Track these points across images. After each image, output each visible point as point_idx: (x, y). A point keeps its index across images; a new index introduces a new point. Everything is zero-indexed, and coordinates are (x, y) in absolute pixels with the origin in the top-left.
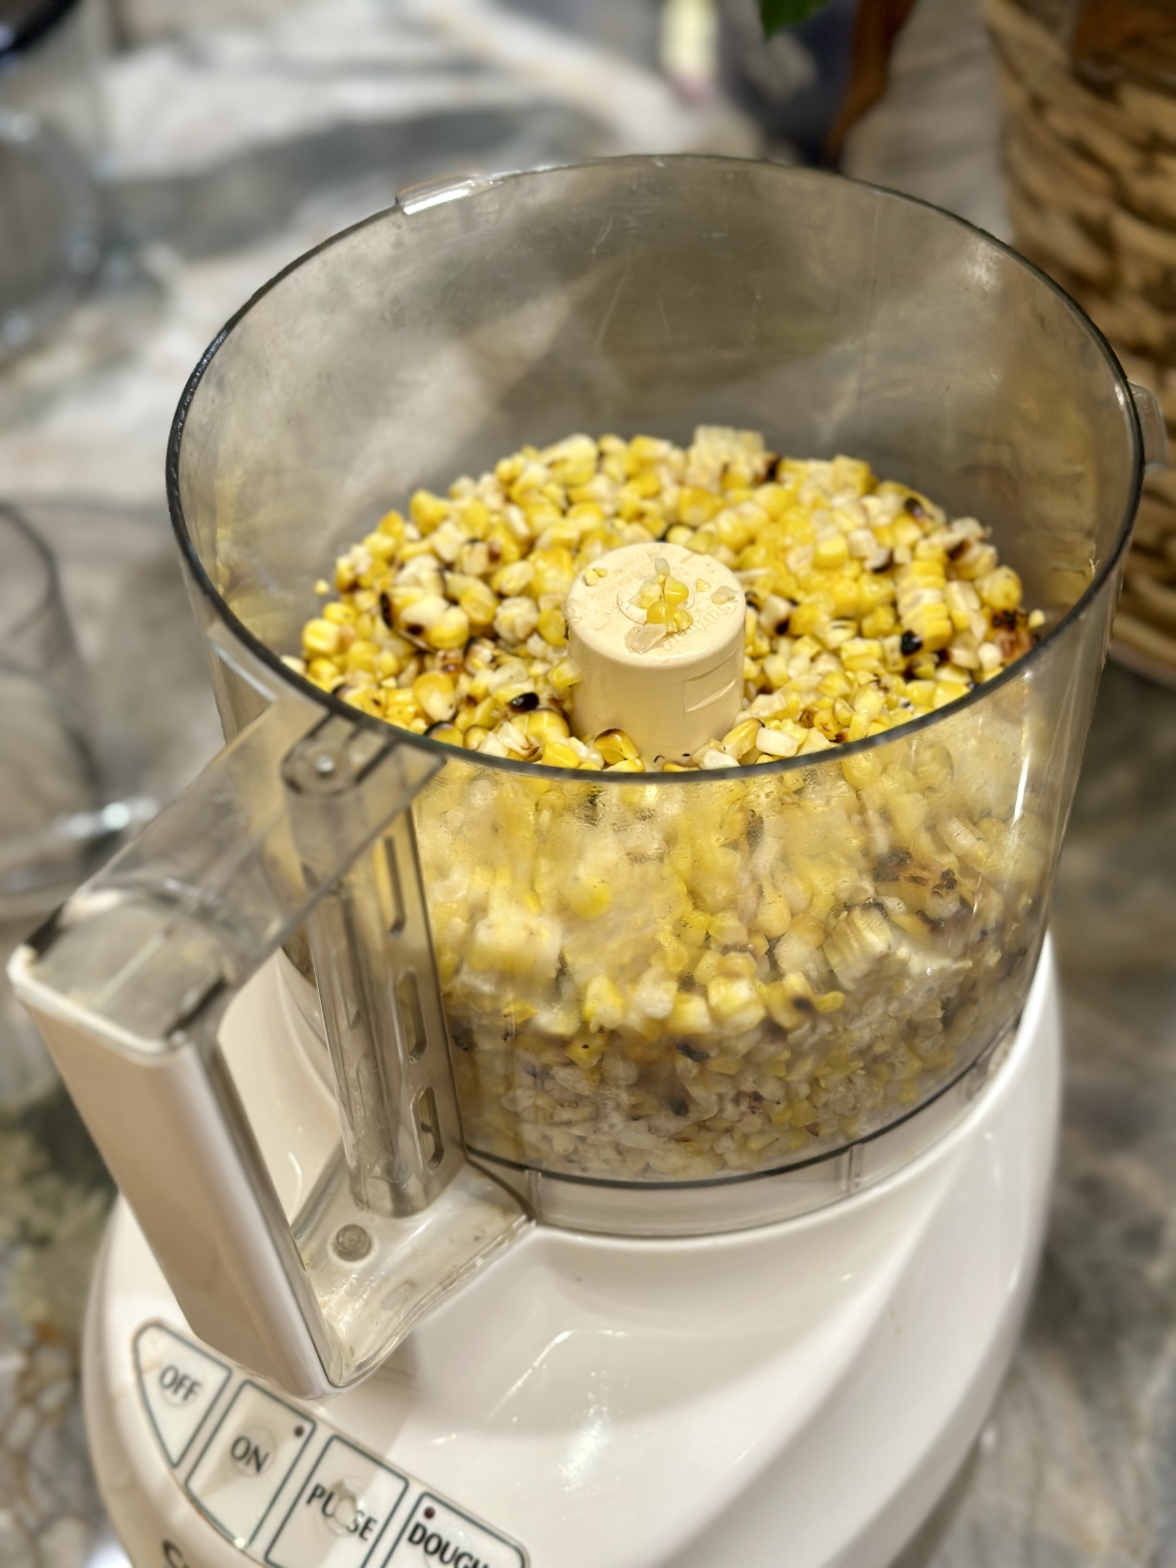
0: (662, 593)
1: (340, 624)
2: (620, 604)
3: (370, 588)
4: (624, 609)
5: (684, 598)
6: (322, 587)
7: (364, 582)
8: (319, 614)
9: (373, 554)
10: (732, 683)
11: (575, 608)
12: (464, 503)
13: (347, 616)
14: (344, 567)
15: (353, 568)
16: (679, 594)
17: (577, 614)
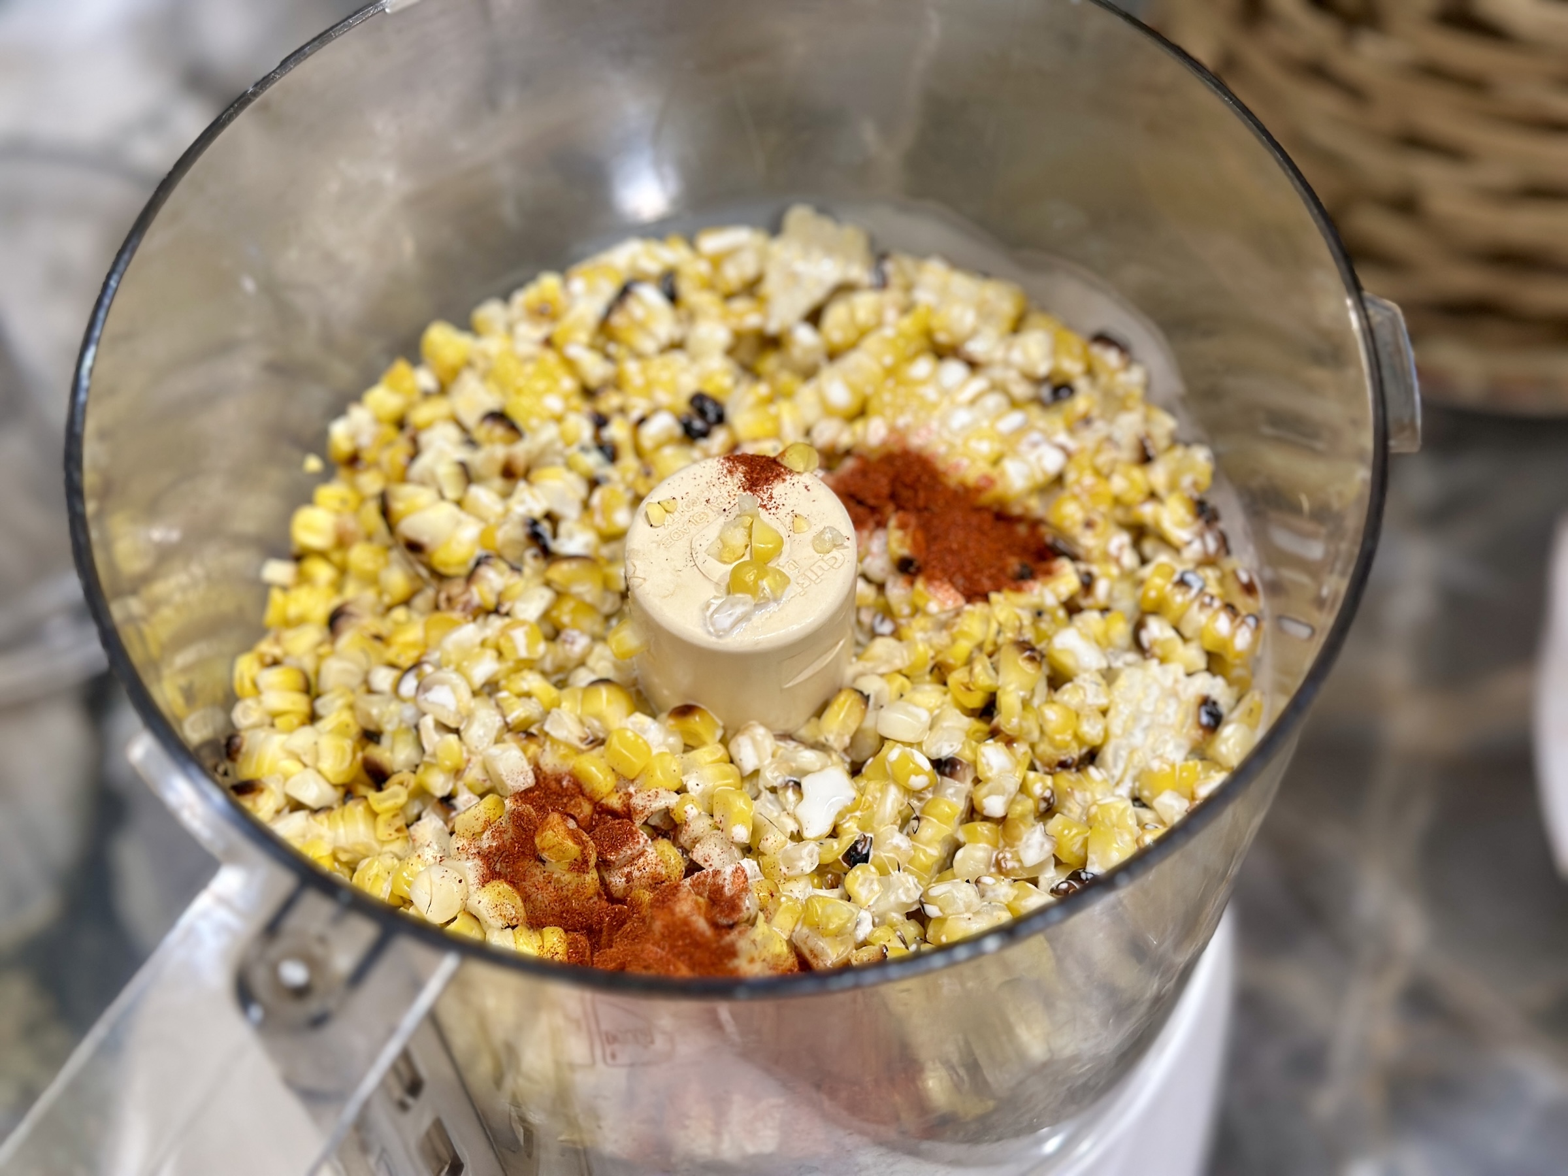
0: (748, 540)
1: (338, 513)
2: (694, 556)
3: (376, 465)
4: (699, 562)
5: (777, 551)
6: (313, 464)
7: (367, 456)
8: (307, 499)
9: (378, 420)
10: (841, 643)
11: (637, 563)
12: (493, 345)
13: (344, 501)
14: (341, 433)
15: (353, 437)
16: (770, 546)
17: (639, 573)
